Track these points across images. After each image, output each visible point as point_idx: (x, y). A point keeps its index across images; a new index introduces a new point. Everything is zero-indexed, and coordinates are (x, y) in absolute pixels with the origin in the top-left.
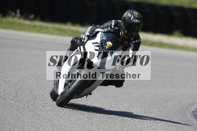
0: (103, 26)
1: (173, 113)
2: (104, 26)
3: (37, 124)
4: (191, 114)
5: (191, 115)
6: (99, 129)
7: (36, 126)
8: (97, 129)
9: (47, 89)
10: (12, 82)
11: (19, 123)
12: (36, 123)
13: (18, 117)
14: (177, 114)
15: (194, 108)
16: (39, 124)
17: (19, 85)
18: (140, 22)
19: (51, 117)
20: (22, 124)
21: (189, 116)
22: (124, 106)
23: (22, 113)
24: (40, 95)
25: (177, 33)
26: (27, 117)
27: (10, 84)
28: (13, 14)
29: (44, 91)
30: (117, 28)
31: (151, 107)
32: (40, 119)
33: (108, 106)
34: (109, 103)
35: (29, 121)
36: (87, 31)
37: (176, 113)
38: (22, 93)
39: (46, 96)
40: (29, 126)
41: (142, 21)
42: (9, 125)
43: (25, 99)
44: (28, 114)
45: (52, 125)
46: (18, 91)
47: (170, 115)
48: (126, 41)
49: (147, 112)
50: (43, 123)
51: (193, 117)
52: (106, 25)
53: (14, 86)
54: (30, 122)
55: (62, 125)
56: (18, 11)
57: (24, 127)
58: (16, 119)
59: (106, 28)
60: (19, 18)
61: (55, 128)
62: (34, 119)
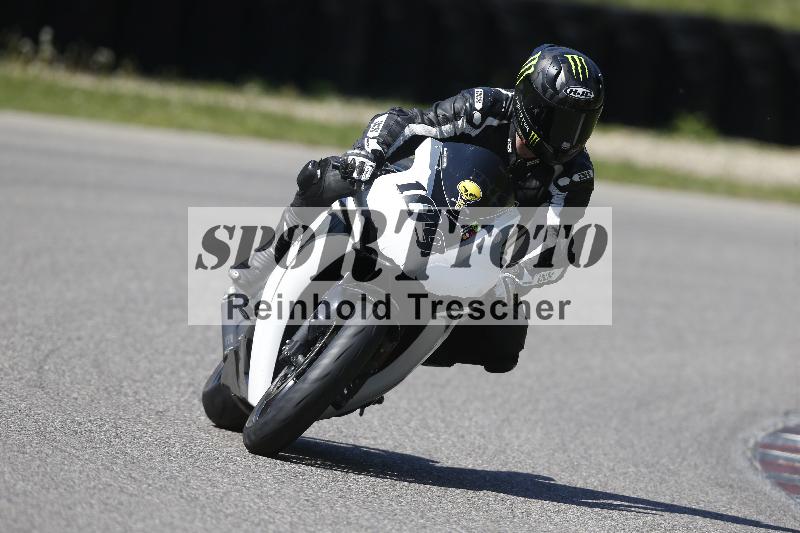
0: (436, 112)
1: (676, 451)
2: (439, 111)
3: (124, 498)
4: (749, 454)
5: (750, 460)
6: (377, 515)
7: (121, 504)
8: (366, 517)
9: (163, 353)
10: (24, 323)
11: (51, 490)
12: (122, 491)
13: (48, 469)
14: (692, 454)
15: (764, 430)
16: (131, 495)
17: (51, 337)
18: (592, 96)
19: (182, 468)
20: (61, 494)
21: (742, 463)
22: (476, 422)
23: (61, 451)
24: (138, 377)
25: (690, 124)
26: (82, 466)
27: (16, 331)
28: (26, 46)
29: (150, 362)
30: (495, 122)
31: (588, 429)
32: (137, 477)
33: (412, 424)
34: (416, 410)
35: (93, 483)
36: (370, 134)
37: (690, 450)
38: (63, 368)
39: (162, 382)
40: (92, 506)
41: (603, 93)
42: (10, 501)
43: (75, 395)
44: (87, 457)
45: (186, 499)
46: (45, 360)
47: (664, 461)
48: (534, 176)
49: (572, 446)
50: (147, 492)
51: (758, 465)
52: (447, 107)
53: (29, 341)
54: (94, 487)
55: (225, 499)
56: (46, 36)
57: (70, 508)
58: (40, 477)
59: (447, 120)
60: (51, 62)
61: (198, 510)
62: (113, 473)
